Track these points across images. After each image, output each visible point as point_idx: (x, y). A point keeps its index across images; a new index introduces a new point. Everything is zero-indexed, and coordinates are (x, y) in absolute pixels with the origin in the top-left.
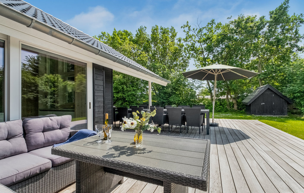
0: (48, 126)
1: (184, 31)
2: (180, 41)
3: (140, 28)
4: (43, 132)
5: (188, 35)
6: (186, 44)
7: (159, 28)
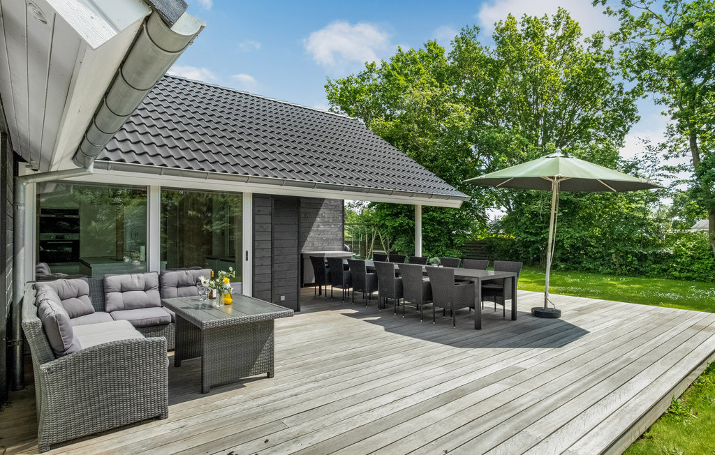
0: (182, 281)
1: (609, 12)
2: (597, 43)
3: (462, 34)
4: (177, 287)
5: (627, 18)
6: (623, 50)
7: (519, 20)
